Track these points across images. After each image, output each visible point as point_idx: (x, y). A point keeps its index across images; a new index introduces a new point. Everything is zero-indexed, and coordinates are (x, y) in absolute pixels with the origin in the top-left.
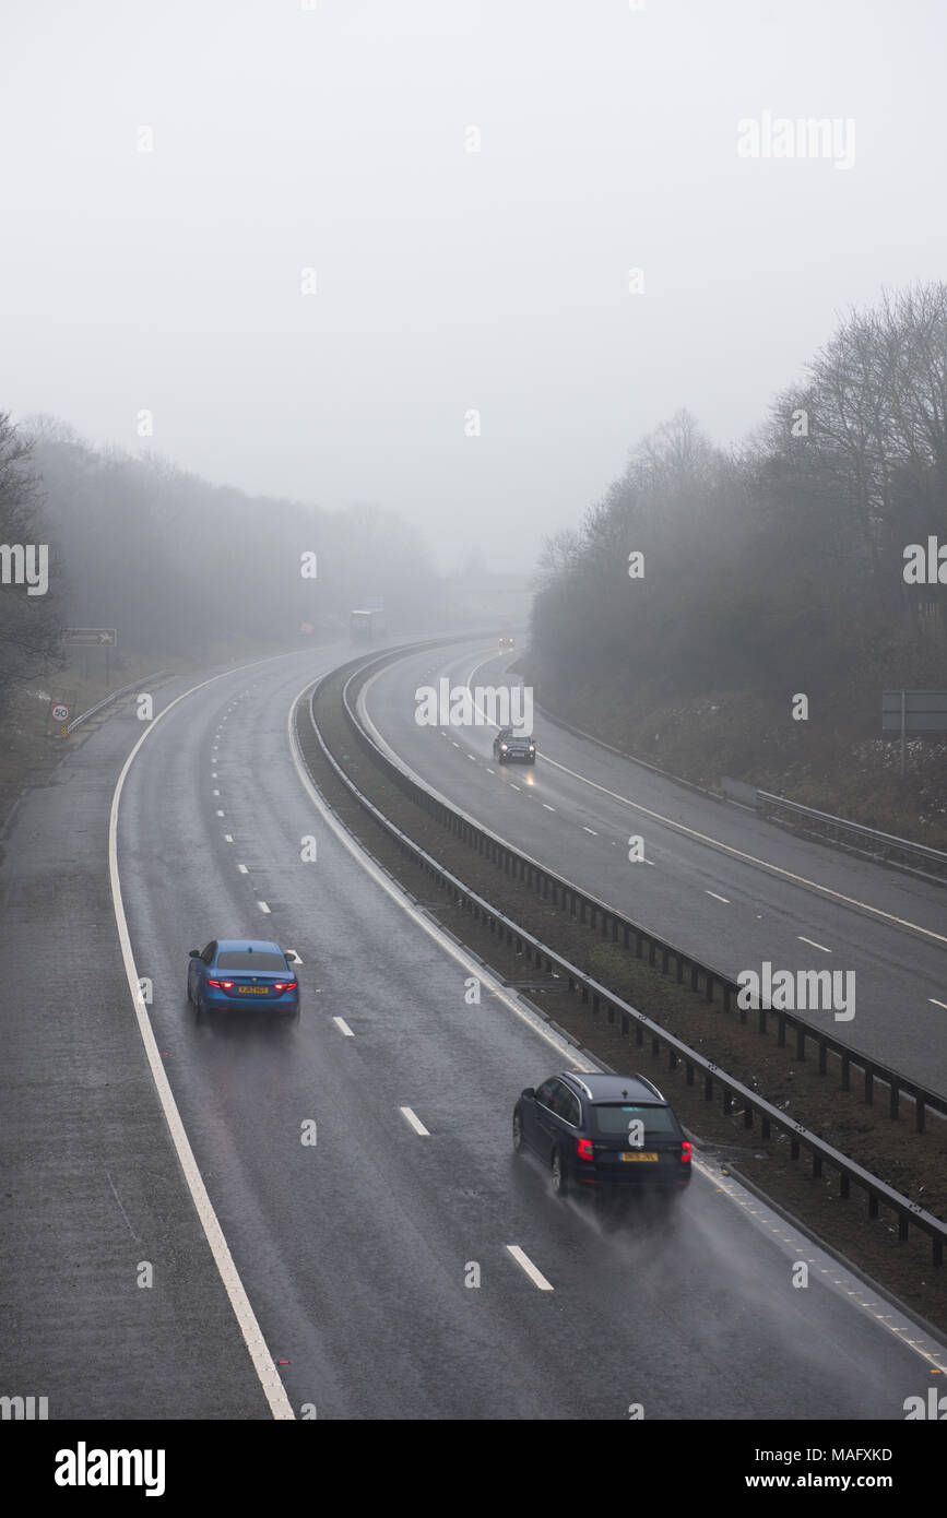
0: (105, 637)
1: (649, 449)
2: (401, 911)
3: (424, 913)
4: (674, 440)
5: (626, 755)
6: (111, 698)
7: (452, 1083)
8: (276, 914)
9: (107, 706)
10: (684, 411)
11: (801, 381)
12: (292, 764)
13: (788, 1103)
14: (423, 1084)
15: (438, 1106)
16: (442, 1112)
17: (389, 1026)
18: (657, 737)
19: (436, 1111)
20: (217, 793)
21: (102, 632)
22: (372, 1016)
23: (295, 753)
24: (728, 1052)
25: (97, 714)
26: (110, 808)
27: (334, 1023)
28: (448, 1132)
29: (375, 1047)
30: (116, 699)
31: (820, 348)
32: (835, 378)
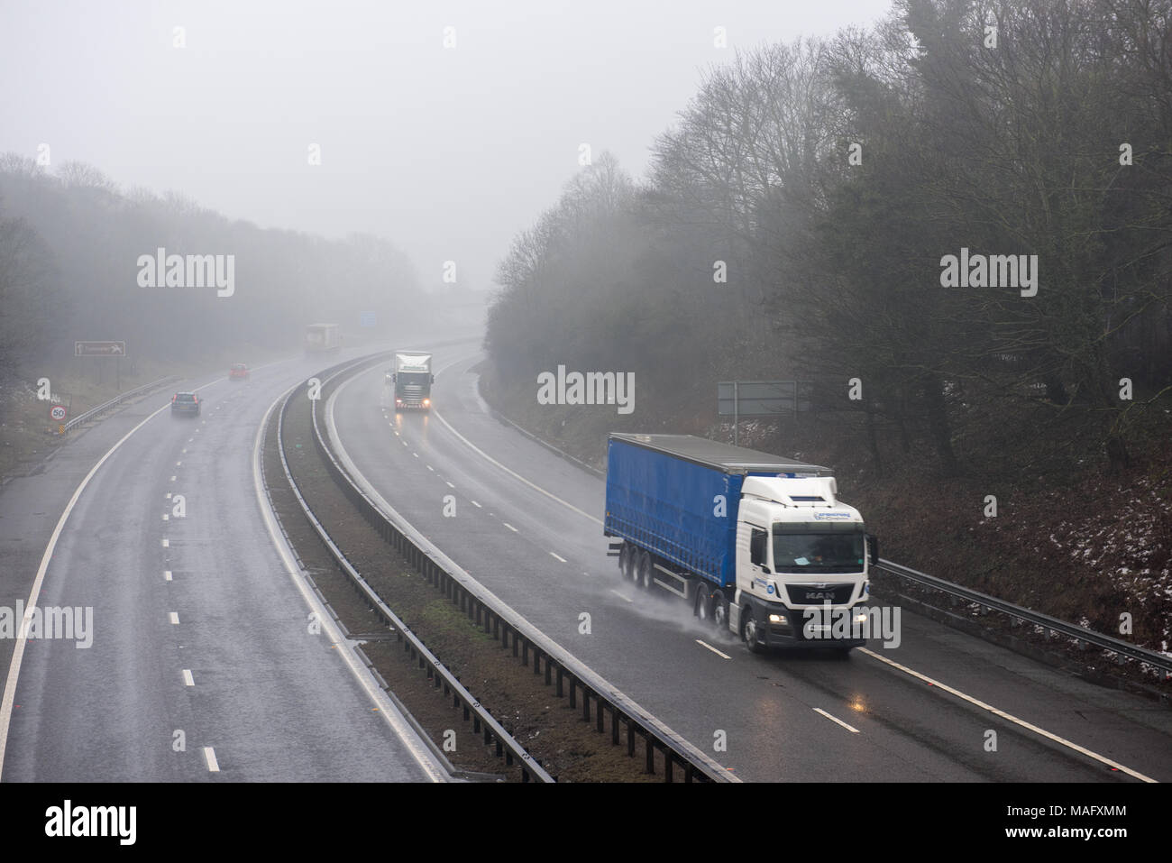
0: (116, 348)
1: (579, 185)
2: (288, 575)
3: (306, 577)
4: (599, 176)
5: (538, 439)
6: (116, 400)
7: (261, 725)
8: (176, 582)
9: (114, 406)
10: (608, 153)
11: (673, 126)
12: (251, 453)
13: (538, 733)
14: (234, 727)
15: (239, 745)
16: (240, 750)
17: (230, 676)
18: (563, 424)
19: (234, 750)
20: (174, 478)
21: (113, 344)
22: (217, 667)
23: (258, 442)
24: (502, 691)
25: (101, 412)
26: (73, 493)
27: (182, 675)
28: (237, 768)
29: (208, 695)
30: (122, 401)
31: (691, 99)
32: (703, 123)
